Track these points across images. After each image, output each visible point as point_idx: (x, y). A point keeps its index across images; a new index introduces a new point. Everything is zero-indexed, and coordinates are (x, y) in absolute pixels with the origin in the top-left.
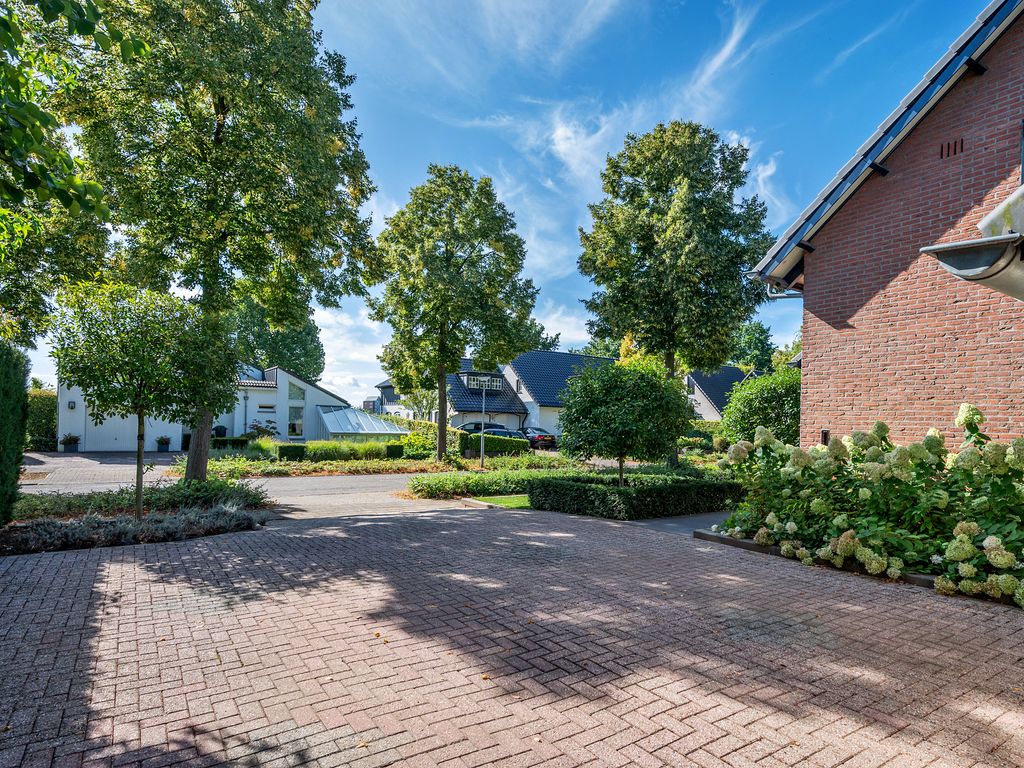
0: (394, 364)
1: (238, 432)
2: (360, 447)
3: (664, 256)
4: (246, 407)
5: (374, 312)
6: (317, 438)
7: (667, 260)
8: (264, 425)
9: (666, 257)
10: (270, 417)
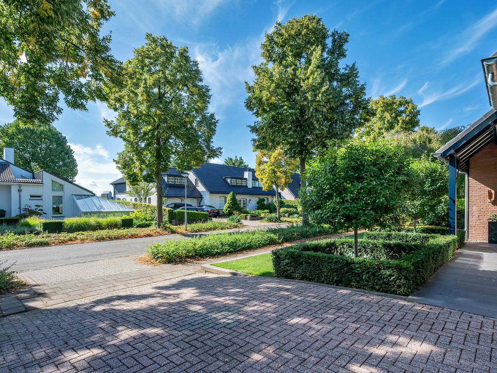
0: (126, 165)
1: (14, 213)
2: (104, 221)
3: (307, 95)
4: (20, 196)
5: (109, 130)
6: (73, 216)
7: (309, 98)
8: (33, 208)
9: (309, 96)
10: (39, 203)
